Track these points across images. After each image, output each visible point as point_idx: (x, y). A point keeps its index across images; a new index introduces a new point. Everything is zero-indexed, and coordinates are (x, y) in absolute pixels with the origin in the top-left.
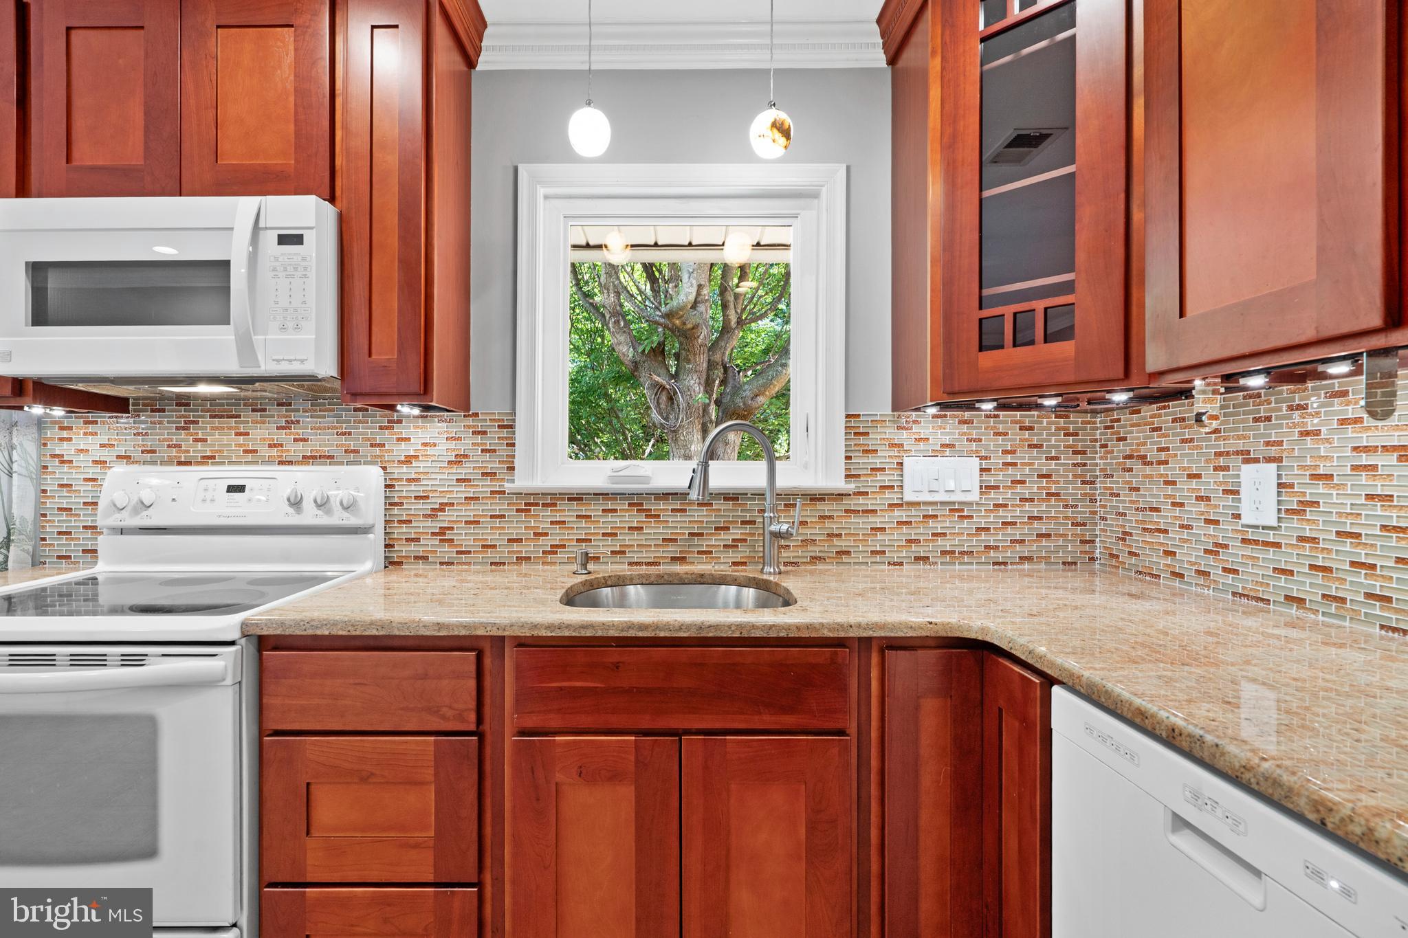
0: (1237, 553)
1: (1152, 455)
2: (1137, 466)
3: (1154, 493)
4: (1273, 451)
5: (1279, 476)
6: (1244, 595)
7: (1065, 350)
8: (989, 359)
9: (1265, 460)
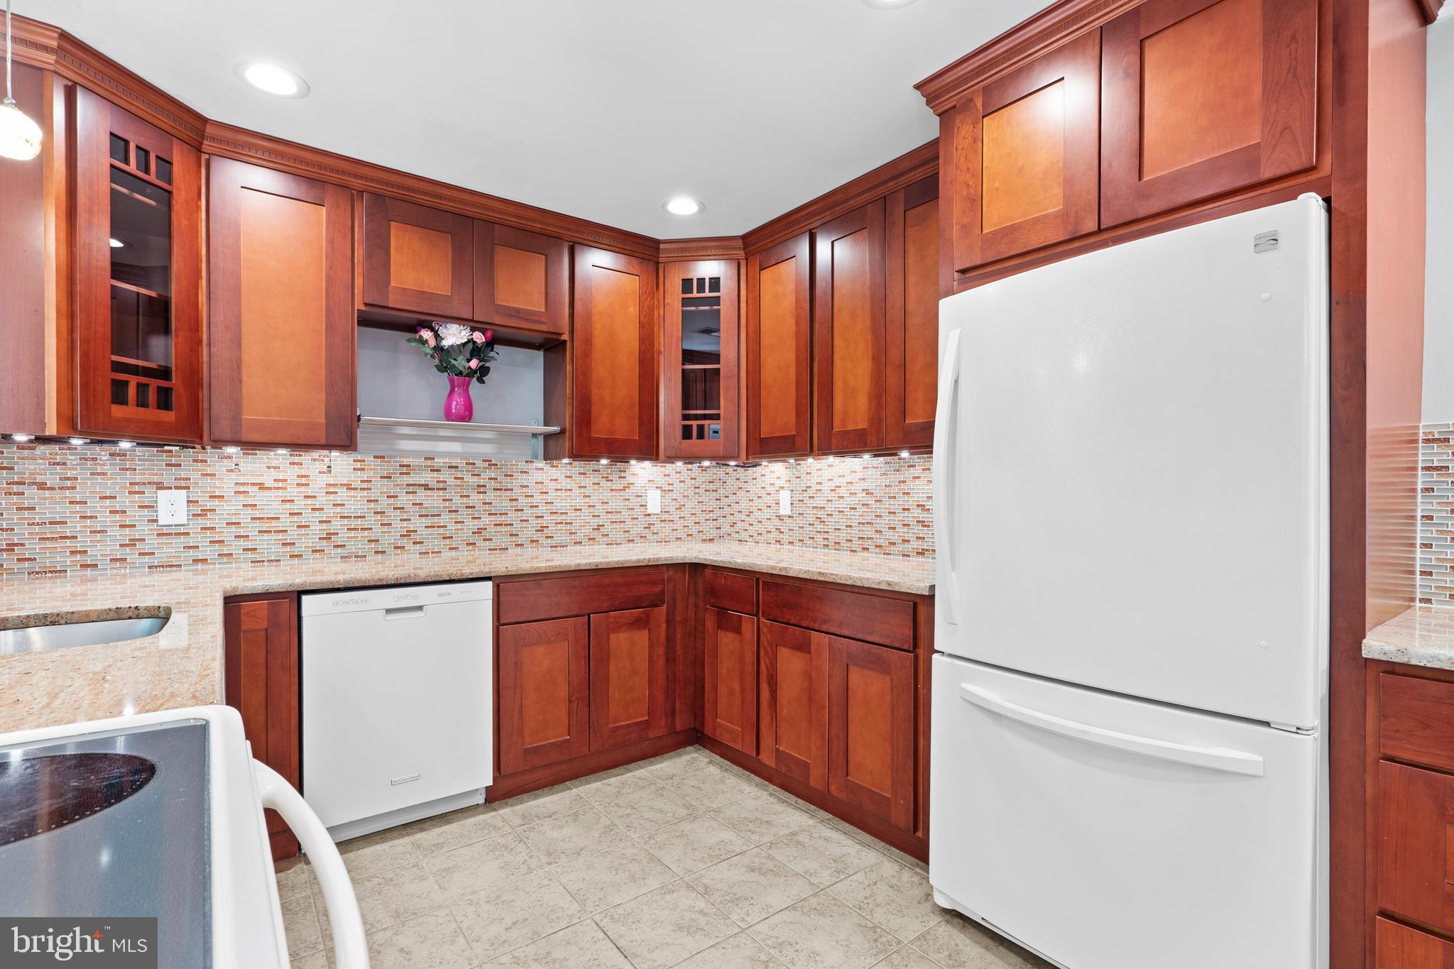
0: (152, 543)
4: (182, 483)
5: (188, 497)
6: (159, 566)
7: (169, 416)
8: (118, 411)
9: (176, 488)
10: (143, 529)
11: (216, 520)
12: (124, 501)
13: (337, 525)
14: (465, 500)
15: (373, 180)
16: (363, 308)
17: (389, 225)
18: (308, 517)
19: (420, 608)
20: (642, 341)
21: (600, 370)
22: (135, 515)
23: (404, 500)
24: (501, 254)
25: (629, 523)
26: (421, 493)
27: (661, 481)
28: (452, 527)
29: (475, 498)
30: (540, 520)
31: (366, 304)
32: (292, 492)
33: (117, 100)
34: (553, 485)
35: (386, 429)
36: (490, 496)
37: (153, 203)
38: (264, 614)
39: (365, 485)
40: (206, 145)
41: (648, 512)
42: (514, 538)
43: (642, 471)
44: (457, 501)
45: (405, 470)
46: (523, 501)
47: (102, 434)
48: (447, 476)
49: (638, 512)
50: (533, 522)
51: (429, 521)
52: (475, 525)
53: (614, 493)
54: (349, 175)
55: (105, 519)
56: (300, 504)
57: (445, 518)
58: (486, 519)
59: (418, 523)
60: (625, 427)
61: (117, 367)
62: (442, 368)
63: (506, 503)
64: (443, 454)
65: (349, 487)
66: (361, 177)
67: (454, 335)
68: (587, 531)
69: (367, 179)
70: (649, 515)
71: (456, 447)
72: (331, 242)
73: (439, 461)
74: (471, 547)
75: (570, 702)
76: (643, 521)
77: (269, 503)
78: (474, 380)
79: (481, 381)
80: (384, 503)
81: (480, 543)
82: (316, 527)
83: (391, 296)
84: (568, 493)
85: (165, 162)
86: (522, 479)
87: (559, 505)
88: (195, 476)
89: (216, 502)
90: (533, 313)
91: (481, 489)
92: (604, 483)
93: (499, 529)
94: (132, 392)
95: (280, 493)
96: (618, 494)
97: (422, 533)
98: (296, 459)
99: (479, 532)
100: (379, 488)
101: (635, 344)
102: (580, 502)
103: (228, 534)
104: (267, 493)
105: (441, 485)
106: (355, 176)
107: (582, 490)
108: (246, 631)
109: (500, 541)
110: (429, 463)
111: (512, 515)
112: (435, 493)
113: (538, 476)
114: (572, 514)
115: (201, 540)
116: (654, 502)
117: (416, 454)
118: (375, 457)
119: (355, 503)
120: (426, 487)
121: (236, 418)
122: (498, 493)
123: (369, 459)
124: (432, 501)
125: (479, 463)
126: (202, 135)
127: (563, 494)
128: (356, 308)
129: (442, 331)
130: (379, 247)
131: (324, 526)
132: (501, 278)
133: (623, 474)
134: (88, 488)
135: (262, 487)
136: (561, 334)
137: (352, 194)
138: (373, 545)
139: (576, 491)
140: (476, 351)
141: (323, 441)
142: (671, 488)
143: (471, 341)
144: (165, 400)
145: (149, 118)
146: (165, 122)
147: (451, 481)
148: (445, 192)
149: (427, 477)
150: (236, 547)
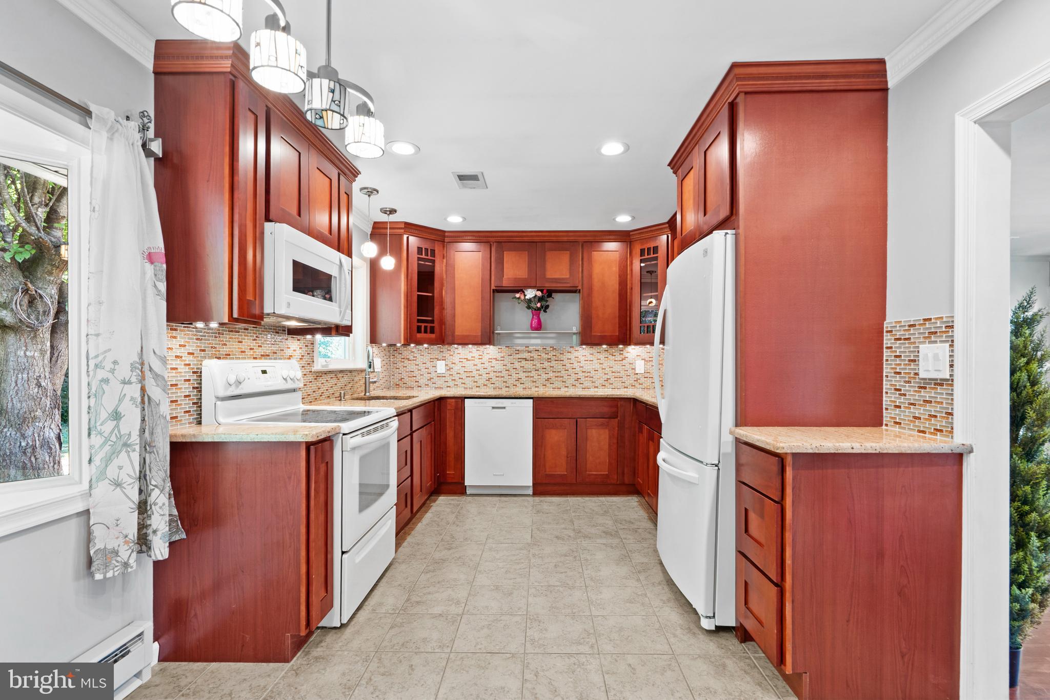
0: (436, 379)
1: (411, 358)
2: (406, 361)
3: (413, 368)
4: (444, 358)
5: (446, 363)
7: (433, 336)
8: (419, 335)
9: (442, 360)
10: (433, 375)
11: (453, 372)
12: (429, 364)
13: (492, 375)
14: (542, 365)
15: (498, 237)
16: (494, 288)
17: (503, 253)
18: (483, 372)
19: (504, 408)
20: (620, 284)
21: (597, 300)
22: (432, 370)
23: (517, 365)
24: (549, 255)
25: (625, 379)
26: (524, 362)
27: (646, 356)
28: (536, 377)
29: (546, 364)
30: (576, 375)
31: (496, 287)
32: (477, 361)
33: (419, 236)
34: (583, 359)
35: (510, 336)
36: (553, 363)
37: (431, 264)
38: (453, 404)
39: (502, 359)
40: (447, 240)
41: (636, 373)
42: (564, 383)
43: (633, 351)
44: (539, 365)
45: (517, 352)
46: (568, 365)
47: (419, 343)
48: (534, 355)
49: (630, 372)
50: (573, 375)
51: (527, 374)
52: (545, 376)
53: (616, 362)
54: (490, 237)
55: (424, 371)
56: (480, 366)
57: (533, 373)
58: (551, 374)
59: (522, 375)
60: (612, 329)
61: (419, 321)
62: (529, 307)
63: (560, 367)
64: (533, 345)
65: (496, 360)
66: (493, 237)
67: (530, 293)
68: (602, 381)
69: (496, 237)
70: (637, 374)
71: (538, 341)
72: (483, 265)
73: (531, 348)
74: (544, 387)
75: (567, 457)
76: (633, 377)
77: (469, 365)
78: (542, 311)
79: (545, 311)
80: (509, 366)
81: (548, 385)
82: (485, 376)
83: (504, 282)
84: (591, 362)
85: (433, 251)
86: (569, 356)
87: (586, 368)
88: (447, 356)
89: (453, 365)
90: (563, 279)
91: (549, 360)
92: (611, 357)
93: (557, 379)
94: (423, 329)
95: (473, 362)
96: (619, 362)
97: (524, 379)
98: (478, 349)
99: (548, 380)
100: (508, 360)
101: (617, 286)
102: (597, 366)
103: (457, 377)
104: (468, 362)
105: (532, 359)
106: (492, 237)
107: (599, 361)
108: (449, 410)
109: (557, 384)
110: (527, 349)
111: (563, 372)
112: (529, 362)
113: (576, 354)
114: (593, 373)
115: (449, 379)
116: (640, 367)
117: (521, 345)
118: (506, 347)
119: (498, 366)
120: (526, 360)
121: (453, 335)
122: (557, 362)
123: (503, 348)
124: (528, 365)
125: (548, 348)
126: (444, 236)
127: (588, 362)
128: (492, 288)
129: (526, 293)
130: (500, 262)
131: (488, 375)
132: (549, 266)
133: (621, 352)
134: (420, 360)
135: (468, 360)
136: (577, 287)
137: (491, 244)
138: (505, 384)
139: (595, 361)
140: (540, 299)
141: (480, 342)
142: (651, 359)
143: (536, 296)
144: (432, 331)
145: (429, 238)
146: (433, 237)
147: (536, 357)
148: (524, 234)
149: (526, 355)
150: (459, 382)
